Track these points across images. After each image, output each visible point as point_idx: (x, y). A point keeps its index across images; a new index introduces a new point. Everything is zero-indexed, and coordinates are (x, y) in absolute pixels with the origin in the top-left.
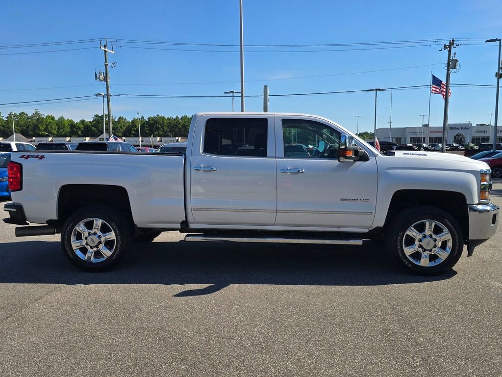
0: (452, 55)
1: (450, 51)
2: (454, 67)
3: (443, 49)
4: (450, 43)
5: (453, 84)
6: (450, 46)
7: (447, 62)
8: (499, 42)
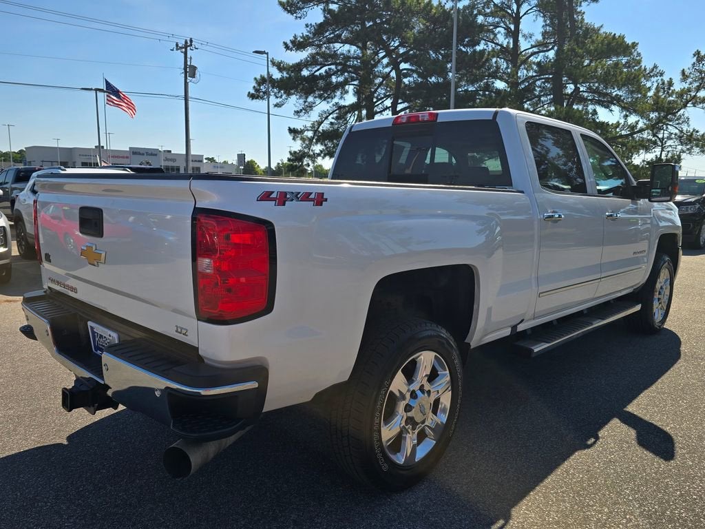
0: (188, 60)
1: (186, 54)
2: (193, 76)
3: (175, 49)
4: (186, 42)
5: (191, 98)
6: (186, 47)
7: (183, 67)
8: (266, 55)
